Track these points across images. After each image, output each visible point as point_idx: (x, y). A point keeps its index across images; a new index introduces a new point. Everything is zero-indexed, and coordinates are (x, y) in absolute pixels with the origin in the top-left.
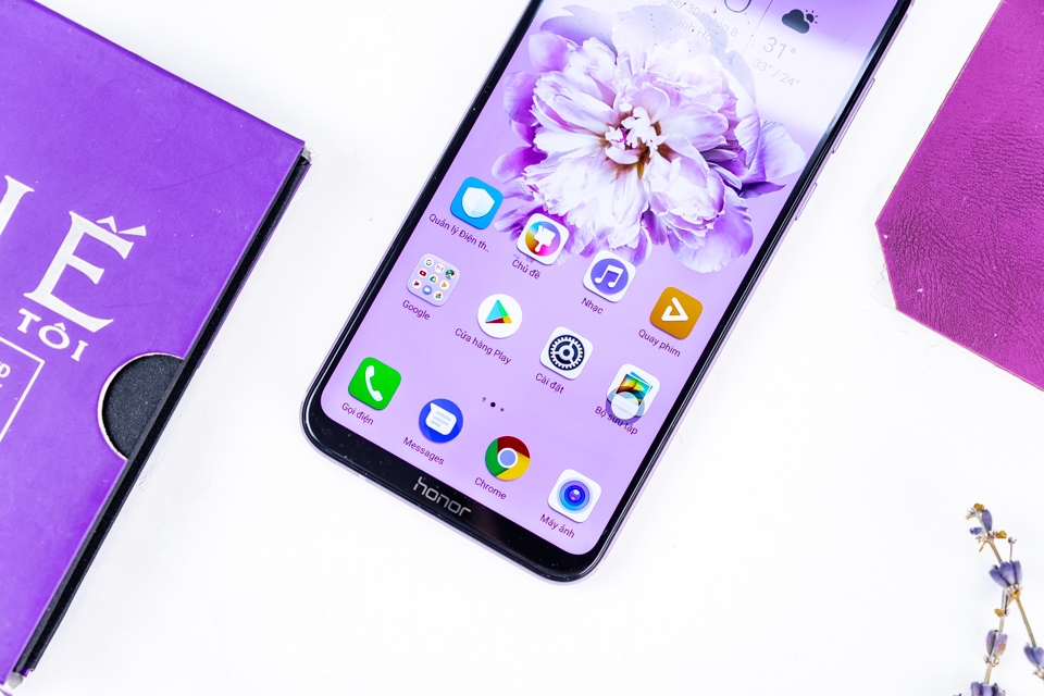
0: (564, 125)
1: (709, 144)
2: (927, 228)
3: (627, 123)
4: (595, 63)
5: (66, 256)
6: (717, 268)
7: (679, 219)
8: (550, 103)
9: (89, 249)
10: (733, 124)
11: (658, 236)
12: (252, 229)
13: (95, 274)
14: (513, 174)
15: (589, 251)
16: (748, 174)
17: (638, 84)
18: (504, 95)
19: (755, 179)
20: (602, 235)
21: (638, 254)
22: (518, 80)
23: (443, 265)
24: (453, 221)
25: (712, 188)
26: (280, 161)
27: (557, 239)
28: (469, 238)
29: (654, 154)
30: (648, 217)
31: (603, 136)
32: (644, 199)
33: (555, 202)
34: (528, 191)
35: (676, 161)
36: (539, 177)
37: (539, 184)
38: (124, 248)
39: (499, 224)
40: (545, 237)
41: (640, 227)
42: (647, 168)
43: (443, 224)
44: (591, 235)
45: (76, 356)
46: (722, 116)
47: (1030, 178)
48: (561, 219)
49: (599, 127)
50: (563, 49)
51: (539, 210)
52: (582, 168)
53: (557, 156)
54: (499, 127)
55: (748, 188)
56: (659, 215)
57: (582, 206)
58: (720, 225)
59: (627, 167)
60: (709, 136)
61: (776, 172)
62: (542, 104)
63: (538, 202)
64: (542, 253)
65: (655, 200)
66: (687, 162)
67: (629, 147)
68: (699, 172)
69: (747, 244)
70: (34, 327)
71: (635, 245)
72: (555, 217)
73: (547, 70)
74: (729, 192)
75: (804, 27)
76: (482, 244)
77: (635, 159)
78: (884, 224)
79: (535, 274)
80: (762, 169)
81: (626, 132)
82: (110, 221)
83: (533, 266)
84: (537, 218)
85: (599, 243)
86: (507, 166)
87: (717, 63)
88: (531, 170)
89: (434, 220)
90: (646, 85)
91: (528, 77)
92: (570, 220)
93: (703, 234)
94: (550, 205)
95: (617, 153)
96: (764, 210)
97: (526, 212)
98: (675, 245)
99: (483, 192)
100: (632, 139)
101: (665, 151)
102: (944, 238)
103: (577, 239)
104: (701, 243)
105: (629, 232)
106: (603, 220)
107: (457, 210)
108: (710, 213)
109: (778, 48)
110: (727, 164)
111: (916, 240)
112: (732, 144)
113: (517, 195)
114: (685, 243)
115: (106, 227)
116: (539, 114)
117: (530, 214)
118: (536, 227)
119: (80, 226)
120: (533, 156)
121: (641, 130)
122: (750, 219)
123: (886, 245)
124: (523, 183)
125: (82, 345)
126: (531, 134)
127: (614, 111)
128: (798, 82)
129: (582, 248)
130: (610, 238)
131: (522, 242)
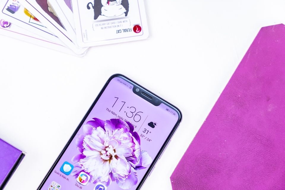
0: (91, 149)
1: (128, 155)
2: (183, 180)
3: (107, 149)
4: (100, 133)
6: (128, 188)
7: (119, 175)
8: (88, 143)
10: (134, 151)
11: (113, 179)
12: (7, 174)
14: (77, 161)
15: (95, 182)
16: (137, 164)
17: (110, 139)
18: (76, 141)
19: (139, 165)
20: (99, 178)
21: (108, 184)
22: (80, 136)
23: (57, 184)
24: (60, 173)
25: (128, 167)
26: (15, 157)
27: (87, 179)
28: (64, 177)
29: (114, 158)
30: (111, 174)
31: (101, 152)
32: (110, 169)
33: (87, 169)
34: (80, 166)
35: (119, 160)
36: (84, 162)
37: (83, 164)
39: (72, 174)
40: (84, 178)
41: (109, 177)
42: (111, 161)
43: (58, 173)
44: (96, 178)
46: (131, 148)
47: (210, 168)
48: (88, 174)
49: (100, 150)
50: (92, 129)
51: (83, 171)
52: (95, 160)
53: (88, 157)
54: (74, 149)
55: (137, 168)
56: (114, 174)
57: (94, 170)
58: (129, 177)
59: (106, 161)
60: (128, 153)
61: (144, 164)
62: (86, 143)
63: (83, 169)
64: (83, 182)
65: (113, 170)
66: (122, 160)
67: (107, 155)
68: (125, 163)
69: (136, 182)
71: (107, 181)
72: (87, 173)
73: (87, 134)
74: (132, 168)
75: (153, 127)
76: (68, 179)
77: (109, 159)
78: (172, 178)
79: (81, 188)
80: (141, 163)
81: (107, 151)
83: (80, 186)
84: (82, 173)
85: (98, 180)
86: (76, 159)
87: (131, 135)
88: (82, 160)
89: (56, 172)
90: (113, 139)
91: (83, 136)
92: (91, 174)
93: (125, 179)
94: (86, 170)
95: (104, 157)
96: (141, 173)
97: (79, 171)
98: (117, 182)
99: (69, 165)
100: (108, 153)
101: (116, 157)
102: (187, 182)
103: (92, 179)
104: (124, 181)
105: (106, 178)
106: (99, 174)
107: (62, 170)
108: (127, 174)
109: (146, 132)
110: (132, 161)
111: (180, 183)
112: (134, 156)
113: (78, 166)
114: (120, 181)
116: (85, 145)
117: (80, 172)
118: (82, 175)
120: (82, 157)
121: (110, 151)
122: (137, 176)
123: (172, 183)
124: (79, 164)
126: (82, 151)
127: (104, 146)
128: (151, 140)
129: (93, 181)
130: (101, 179)
131: (78, 179)
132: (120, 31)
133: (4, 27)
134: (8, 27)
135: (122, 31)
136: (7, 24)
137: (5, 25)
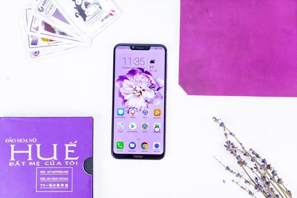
0: (127, 94)
1: (149, 86)
2: (186, 81)
3: (136, 89)
4: (127, 83)
5: (67, 151)
6: (160, 103)
7: (151, 99)
8: (124, 92)
9: (70, 148)
10: (151, 81)
11: (149, 103)
13: (73, 151)
14: (124, 105)
15: (140, 110)
16: (157, 87)
17: (135, 83)
18: (117, 94)
19: (158, 88)
20: (141, 107)
21: (148, 107)
22: (117, 91)
23: (121, 124)
24: (119, 116)
25: (153, 92)
26: (90, 121)
27: (135, 111)
28: (122, 117)
29: (142, 92)
30: (146, 101)
31: (133, 93)
32: (144, 99)
33: (132, 106)
34: (127, 106)
35: (146, 91)
36: (128, 103)
37: (128, 104)
38: (75, 145)
39: (126, 113)
40: (133, 112)
41: (146, 103)
42: (142, 94)
43: (117, 117)
44: (139, 108)
45: (77, 164)
46: (149, 81)
47: (197, 66)
48: (134, 108)
49: (132, 92)
50: (121, 83)
51: (130, 108)
52: (133, 99)
53: (129, 99)
54: (118, 100)
55: (158, 89)
56: (147, 100)
57: (136, 104)
58: (157, 97)
59: (139, 95)
60: (149, 85)
61: (161, 85)
62: (122, 93)
63: (129, 107)
64: (134, 114)
65: (146, 98)
66: (147, 90)
67: (138, 92)
68: (150, 91)
69: (162, 97)
70: (68, 163)
71: (146, 106)
72: (133, 108)
73: (121, 87)
74: (156, 91)
75: (154, 62)
76: (125, 117)
77: (140, 94)
78: (180, 84)
79: (135, 117)
80: (159, 86)
81: (137, 90)
82: (71, 143)
83: (134, 117)
84: (130, 109)
85: (141, 108)
86: (122, 104)
87: (144, 74)
88: (126, 103)
89: (116, 117)
90: (136, 82)
91: (118, 90)
92: (135, 107)
93: (155, 99)
94: (131, 107)
95: (137, 94)
96: (162, 91)
97: (128, 109)
98: (152, 103)
99: (121, 110)
100: (138, 91)
101: (144, 90)
102: (189, 81)
103: (138, 109)
104: (155, 101)
105: (145, 104)
106: (140, 105)
107: (119, 114)
108: (154, 96)
109: (152, 67)
110: (153, 87)
111: (185, 84)
112: (153, 84)
113: (126, 108)
114: (153, 102)
115: (71, 144)
116: (123, 94)
117: (129, 109)
118: (131, 111)
119: (67, 146)
120: (125, 101)
121: (139, 89)
122: (161, 94)
123: (181, 87)
124: (126, 105)
125: (77, 162)
126: (123, 98)
127: (133, 88)
128: (157, 70)
129: (139, 110)
130: (142, 107)
131: (130, 114)
132: (103, 20)
133: (36, 56)
134: (39, 54)
135: (104, 19)
136: (37, 53)
137: (36, 54)
